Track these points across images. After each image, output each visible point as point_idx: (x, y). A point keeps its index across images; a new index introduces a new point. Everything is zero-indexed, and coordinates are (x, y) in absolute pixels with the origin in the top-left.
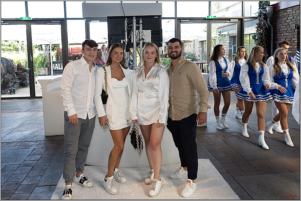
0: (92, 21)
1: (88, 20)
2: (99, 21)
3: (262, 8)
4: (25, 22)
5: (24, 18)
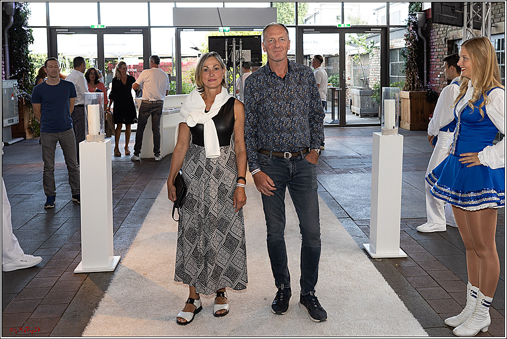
0: (184, 30)
1: (179, 29)
2: (194, 29)
3: (412, 14)
4: (95, 30)
5: (96, 26)
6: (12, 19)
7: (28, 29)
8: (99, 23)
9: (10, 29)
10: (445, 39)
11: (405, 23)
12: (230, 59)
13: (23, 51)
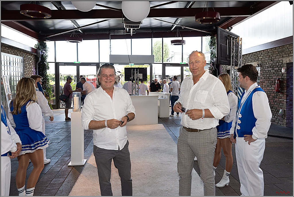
0: (114, 64)
3: (212, 59)
4: (76, 64)
5: (76, 62)
6: (40, 59)
7: (47, 63)
8: (78, 61)
9: (39, 63)
10: (226, 70)
11: (209, 63)
12: (133, 78)
13: (44, 73)
